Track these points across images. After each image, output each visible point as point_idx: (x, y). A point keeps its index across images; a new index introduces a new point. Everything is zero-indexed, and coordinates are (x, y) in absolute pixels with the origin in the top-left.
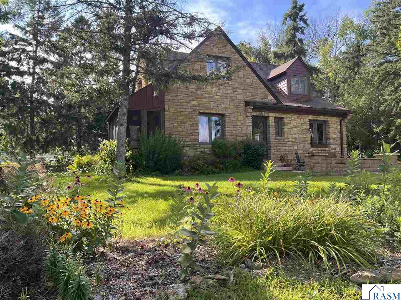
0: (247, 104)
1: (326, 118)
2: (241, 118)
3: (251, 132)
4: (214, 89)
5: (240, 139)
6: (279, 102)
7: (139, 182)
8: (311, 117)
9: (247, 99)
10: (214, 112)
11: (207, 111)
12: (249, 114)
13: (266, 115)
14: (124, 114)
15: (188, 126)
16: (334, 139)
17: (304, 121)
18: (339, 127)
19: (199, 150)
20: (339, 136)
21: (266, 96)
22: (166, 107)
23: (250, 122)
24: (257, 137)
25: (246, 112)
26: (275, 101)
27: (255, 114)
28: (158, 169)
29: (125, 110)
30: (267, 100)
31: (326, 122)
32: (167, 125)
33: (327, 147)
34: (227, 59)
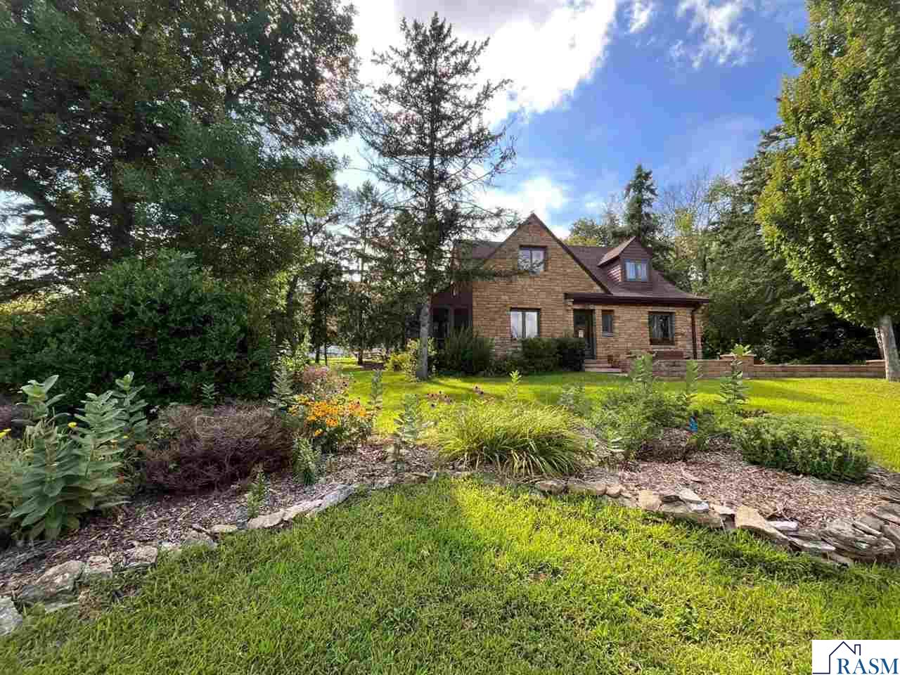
0: (567, 296)
1: (670, 309)
2: (560, 313)
3: (572, 328)
4: (528, 281)
5: (557, 336)
6: (607, 292)
7: (440, 384)
8: (650, 309)
9: (568, 290)
10: (527, 306)
11: (519, 306)
12: (569, 308)
13: (591, 307)
14: (426, 315)
15: (498, 323)
16: (682, 334)
17: (641, 315)
18: (690, 319)
19: (510, 349)
20: (690, 331)
21: (592, 286)
22: (474, 304)
23: (571, 315)
24: (581, 334)
25: (566, 305)
26: (602, 292)
27: (577, 307)
28: (462, 370)
29: (427, 310)
30: (592, 292)
31: (671, 313)
32: (475, 323)
33: (673, 344)
34: (544, 248)
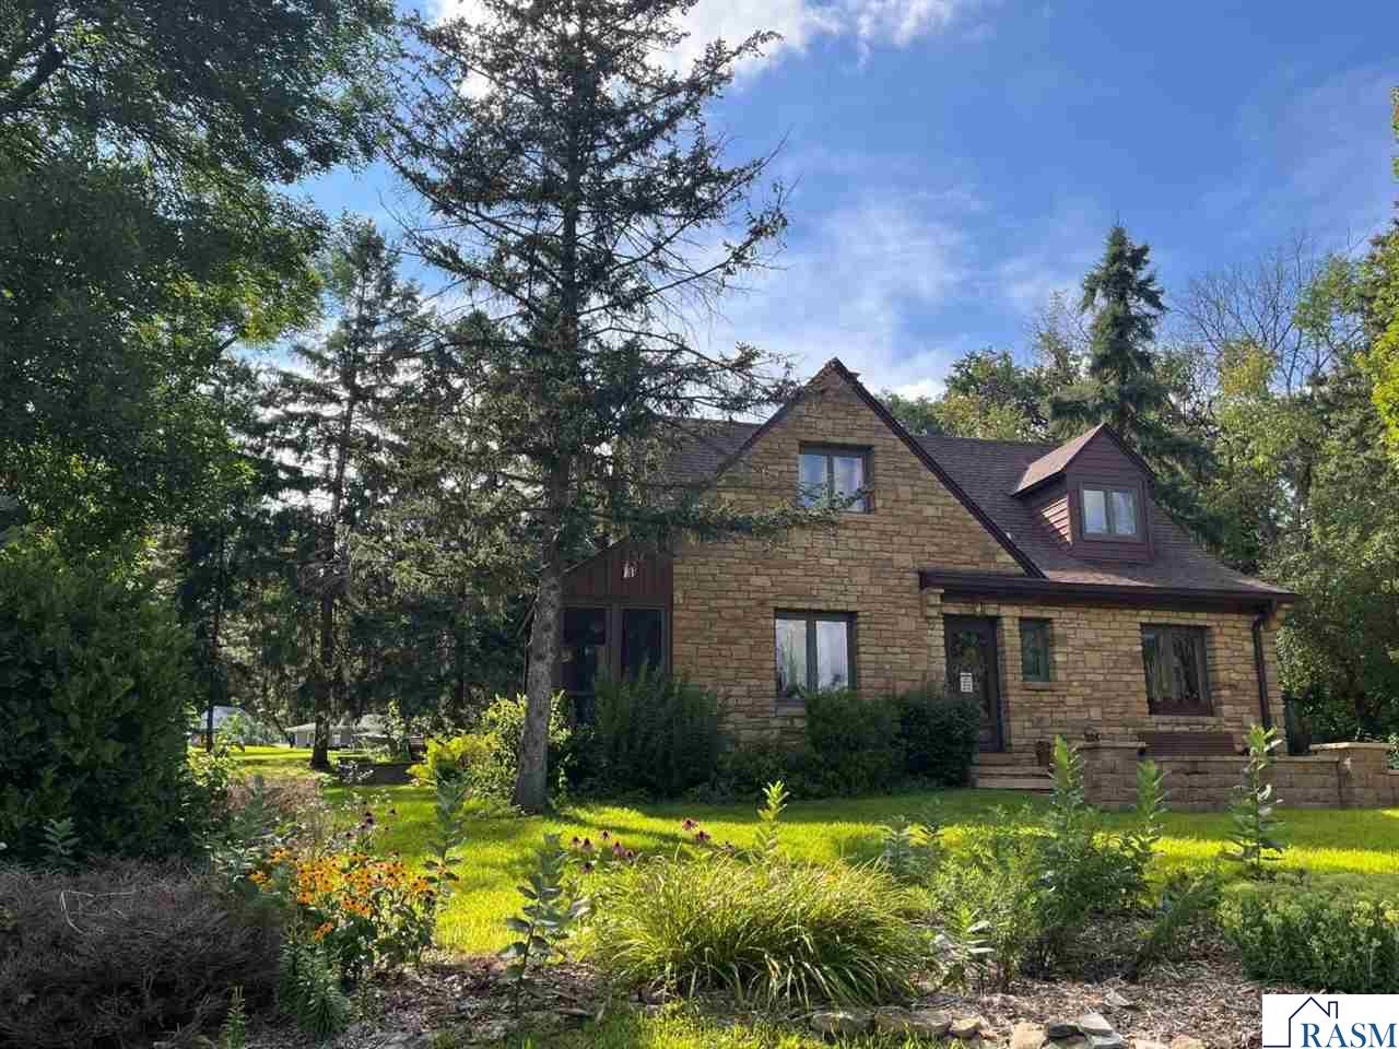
0: (926, 579)
1: (1200, 618)
2: (908, 624)
3: (940, 665)
4: (821, 540)
5: (901, 688)
6: (1031, 570)
7: (582, 823)
8: (1145, 616)
9: (927, 565)
10: (823, 606)
11: (799, 605)
12: (933, 612)
13: (991, 610)
14: (547, 628)
15: (742, 649)
16: (1232, 687)
17: (1123, 631)
18: (1249, 647)
19: (776, 723)
20: (1254, 677)
21: (989, 555)
22: (678, 596)
23: (937, 635)
24: (967, 684)
25: (924, 604)
26: (1020, 570)
27: (952, 610)
28: (643, 783)
29: (550, 615)
30: (993, 568)
31: (1202, 629)
32: (681, 648)
33: (1212, 714)
34: (865, 451)
